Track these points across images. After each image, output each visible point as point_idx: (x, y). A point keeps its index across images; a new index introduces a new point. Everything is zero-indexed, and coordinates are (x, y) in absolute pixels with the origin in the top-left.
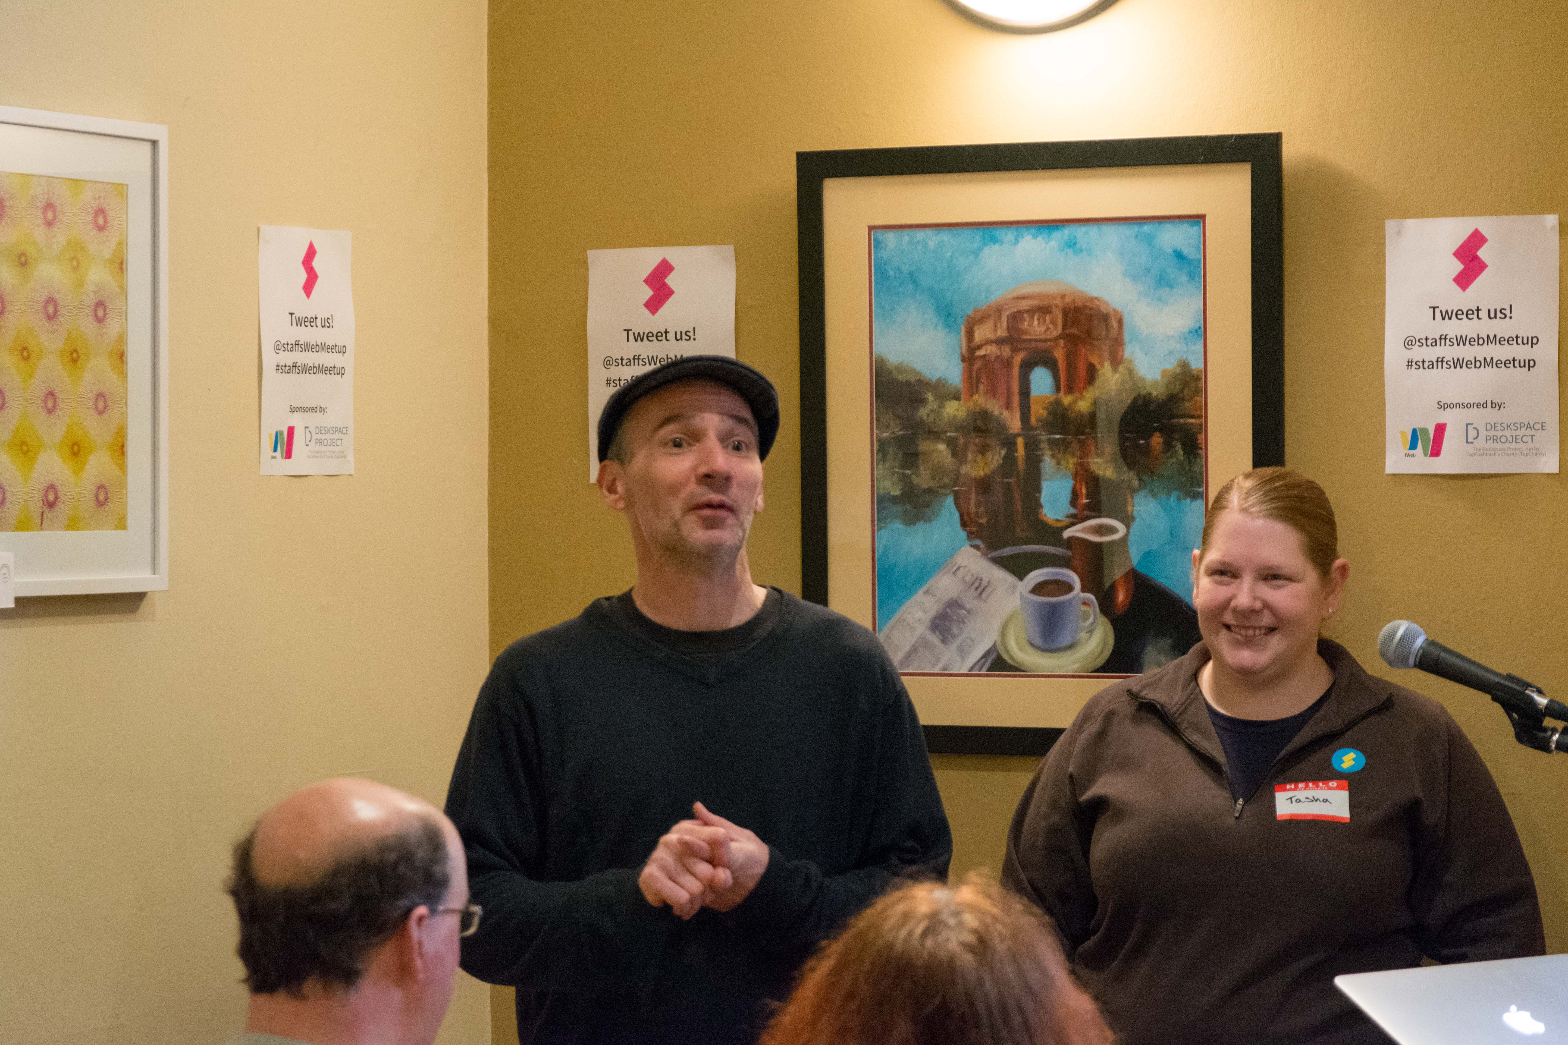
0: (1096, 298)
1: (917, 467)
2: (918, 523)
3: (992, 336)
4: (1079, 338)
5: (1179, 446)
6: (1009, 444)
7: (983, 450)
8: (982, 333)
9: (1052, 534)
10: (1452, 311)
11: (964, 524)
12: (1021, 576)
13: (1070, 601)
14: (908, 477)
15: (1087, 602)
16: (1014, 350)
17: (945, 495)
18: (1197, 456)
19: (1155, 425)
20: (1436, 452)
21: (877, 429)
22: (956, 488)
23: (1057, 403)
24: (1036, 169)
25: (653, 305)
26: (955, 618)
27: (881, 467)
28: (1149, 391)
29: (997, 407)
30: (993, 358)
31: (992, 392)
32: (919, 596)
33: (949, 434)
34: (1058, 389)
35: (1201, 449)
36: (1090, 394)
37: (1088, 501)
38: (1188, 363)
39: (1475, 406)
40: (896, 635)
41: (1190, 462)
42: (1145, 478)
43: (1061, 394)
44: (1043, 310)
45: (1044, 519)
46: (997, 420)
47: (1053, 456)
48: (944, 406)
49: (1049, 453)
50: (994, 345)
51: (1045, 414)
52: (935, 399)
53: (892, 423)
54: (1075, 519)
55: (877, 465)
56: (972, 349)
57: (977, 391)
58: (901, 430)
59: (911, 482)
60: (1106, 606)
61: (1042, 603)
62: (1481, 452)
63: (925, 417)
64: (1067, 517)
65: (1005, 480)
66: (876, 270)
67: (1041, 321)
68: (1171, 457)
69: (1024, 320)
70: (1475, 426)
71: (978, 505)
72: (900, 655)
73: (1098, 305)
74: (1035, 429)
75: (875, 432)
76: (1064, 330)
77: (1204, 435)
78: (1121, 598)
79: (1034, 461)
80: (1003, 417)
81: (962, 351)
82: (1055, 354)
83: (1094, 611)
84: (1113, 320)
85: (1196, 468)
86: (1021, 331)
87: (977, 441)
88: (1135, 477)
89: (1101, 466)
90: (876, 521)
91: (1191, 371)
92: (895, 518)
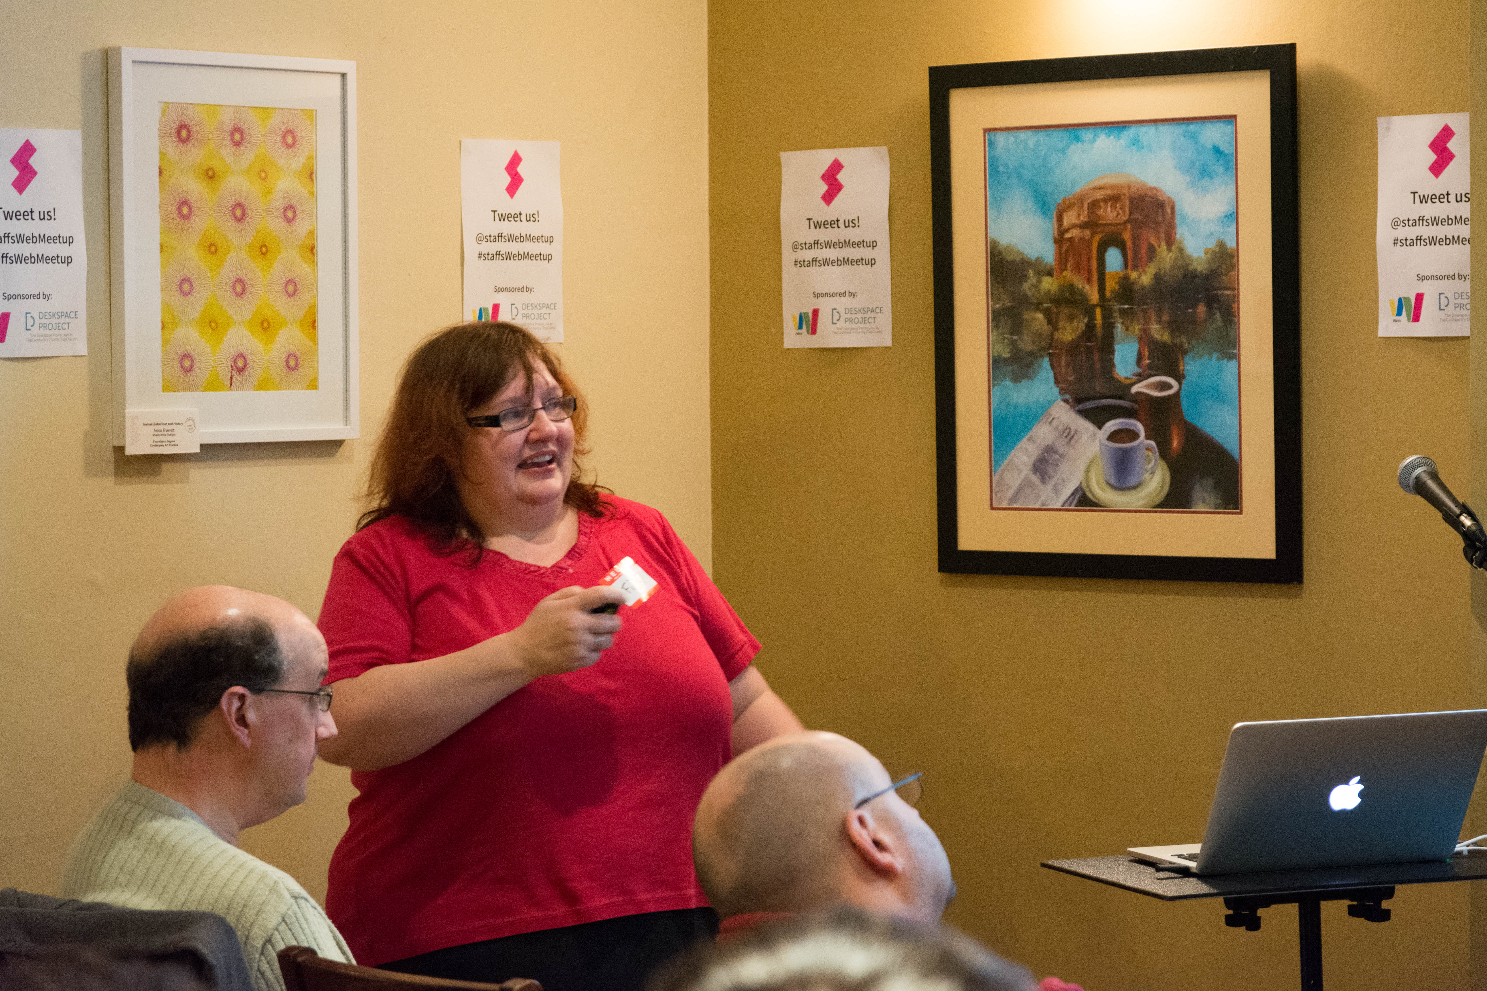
0: (1154, 188)
1: (1022, 333)
2: (1023, 381)
3: (1077, 222)
4: (1141, 222)
5: (1218, 314)
6: (1089, 311)
7: (1071, 318)
8: (1070, 219)
9: (1121, 390)
10: (1428, 195)
11: (1057, 382)
12: (1100, 426)
13: (1136, 448)
14: (1015, 341)
15: (1150, 447)
16: (1093, 234)
17: (1042, 357)
18: (1232, 322)
19: (1200, 296)
20: (1416, 318)
21: (992, 301)
22: (1051, 351)
23: (1126, 278)
24: (1108, 78)
25: (828, 197)
26: (1051, 461)
27: (994, 333)
28: (1195, 268)
30: (1077, 240)
31: (1078, 269)
32: (1024, 443)
33: (1045, 305)
34: (1126, 266)
35: (1235, 316)
36: (1151, 270)
37: (1149, 361)
38: (1225, 243)
39: (1446, 277)
40: (1008, 476)
41: (1226, 328)
42: (1194, 341)
43: (1129, 270)
44: (1114, 199)
45: (1117, 376)
46: (1081, 293)
47: (1123, 323)
48: (1041, 281)
49: (1120, 320)
50: (1078, 228)
51: (1117, 287)
52: (1034, 276)
53: (1002, 296)
54: (1141, 377)
55: (992, 332)
56: (1062, 232)
57: (1066, 269)
58: (1009, 302)
59: (1017, 346)
60: (1164, 451)
61: (1116, 449)
62: (1451, 318)
63: (1027, 291)
64: (1135, 375)
65: (1087, 344)
67: (1113, 208)
68: (1212, 324)
69: (1100, 207)
70: (1445, 295)
71: (1068, 366)
72: (1010, 493)
73: (1156, 194)
74: (1109, 300)
75: (990, 304)
76: (1130, 215)
77: (1237, 303)
78: (1175, 443)
79: (1109, 327)
80: (1085, 290)
81: (1054, 234)
82: (1124, 236)
83: (1154, 456)
84: (1168, 207)
85: (1231, 333)
86: (1099, 217)
87: (1066, 311)
88: (1185, 341)
89: (1159, 331)
90: (991, 379)
91: (1226, 249)
92: (1005, 377)
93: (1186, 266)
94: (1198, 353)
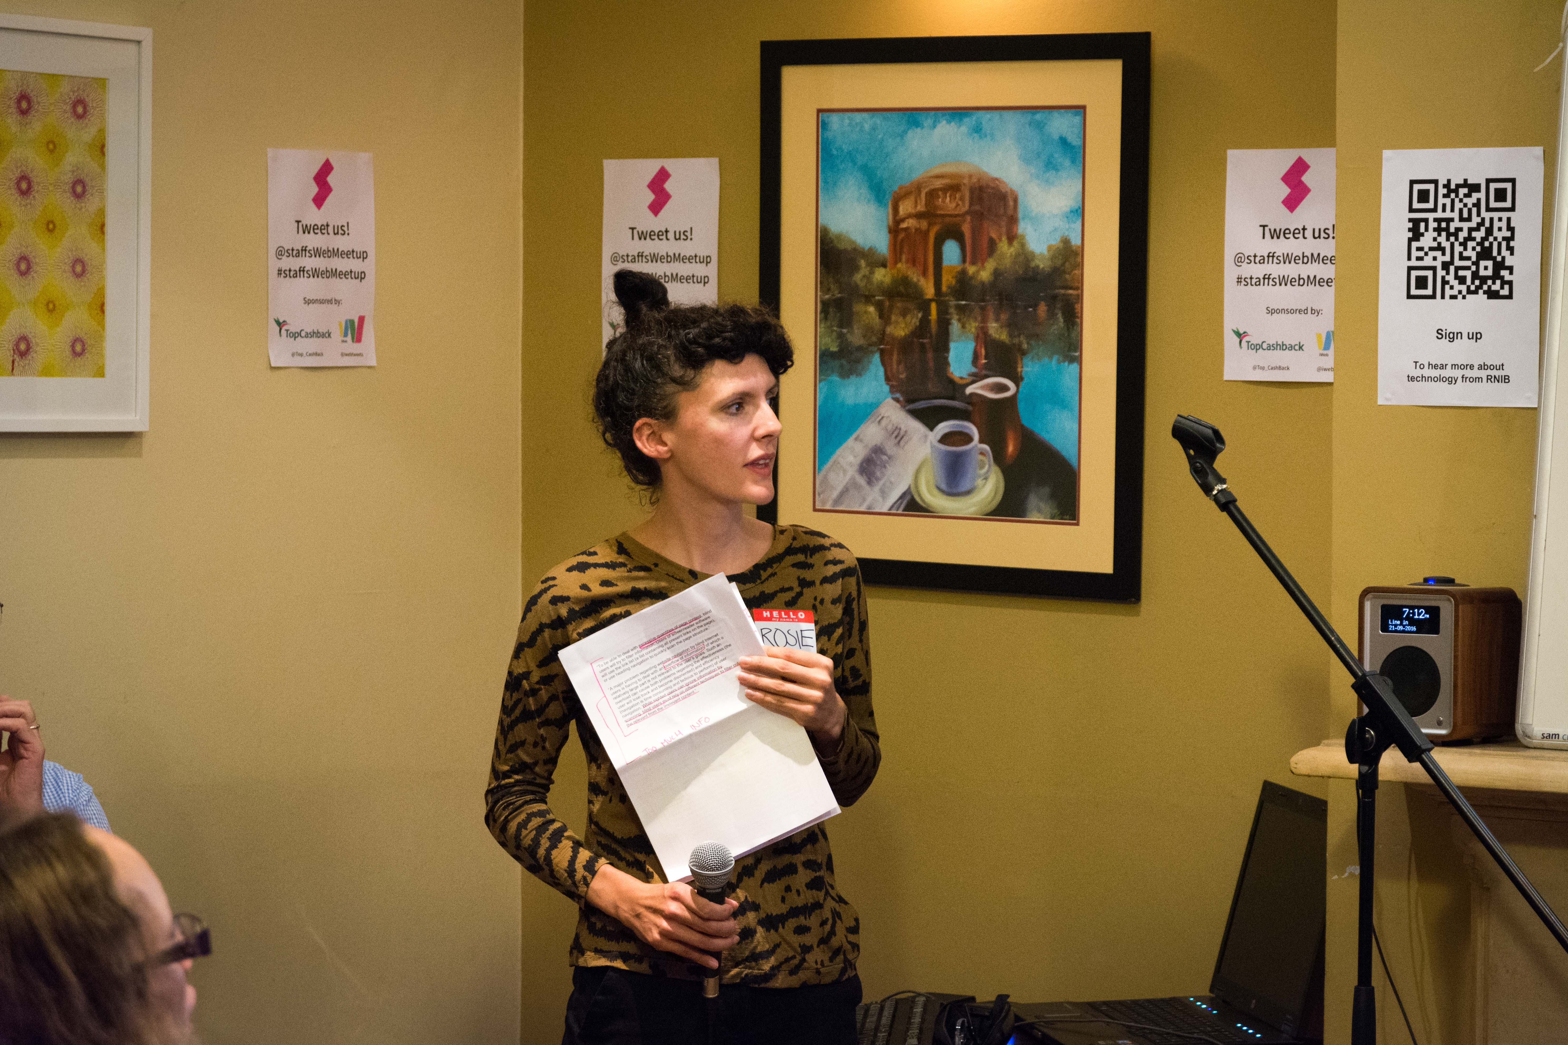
0: (997, 179)
1: (851, 326)
2: (851, 377)
3: (913, 211)
4: (982, 214)
5: (1060, 315)
6: (924, 306)
7: (904, 313)
8: (905, 208)
9: (957, 390)
11: (888, 379)
12: (931, 427)
13: (970, 451)
14: (844, 335)
15: (984, 452)
16: (930, 225)
17: (873, 352)
18: (1074, 324)
19: (1042, 294)
21: (821, 291)
22: (882, 347)
23: (963, 272)
24: (950, 60)
26: (878, 462)
27: (823, 325)
28: (1037, 264)
29: (915, 274)
30: (913, 230)
31: (913, 262)
32: (850, 442)
33: (877, 298)
34: (964, 261)
35: (1078, 317)
36: (990, 265)
37: (985, 360)
38: (1069, 240)
40: (832, 476)
41: (1068, 329)
42: (1033, 342)
43: (967, 265)
44: (954, 188)
45: (951, 376)
46: (916, 286)
47: (959, 320)
48: (874, 273)
49: (956, 317)
50: (915, 218)
51: (954, 281)
52: (866, 266)
53: (832, 286)
54: (976, 378)
55: (820, 324)
56: (897, 221)
57: (900, 260)
58: (840, 293)
59: (846, 340)
60: (999, 457)
61: (948, 452)
63: (859, 282)
64: (970, 375)
65: (921, 340)
66: (822, 149)
67: (953, 198)
68: (1053, 324)
69: (938, 197)
71: (899, 363)
72: (835, 494)
73: (997, 186)
74: (946, 295)
75: (819, 293)
76: (970, 207)
77: (1080, 304)
78: (1011, 448)
79: (944, 324)
80: (920, 284)
81: (888, 222)
82: (963, 229)
83: (988, 460)
84: (1010, 199)
85: (1073, 335)
86: (937, 207)
87: (899, 305)
88: (1024, 341)
89: (997, 330)
90: (818, 374)
91: (1071, 247)
92: (833, 372)
93: (1027, 262)
94: (1037, 354)
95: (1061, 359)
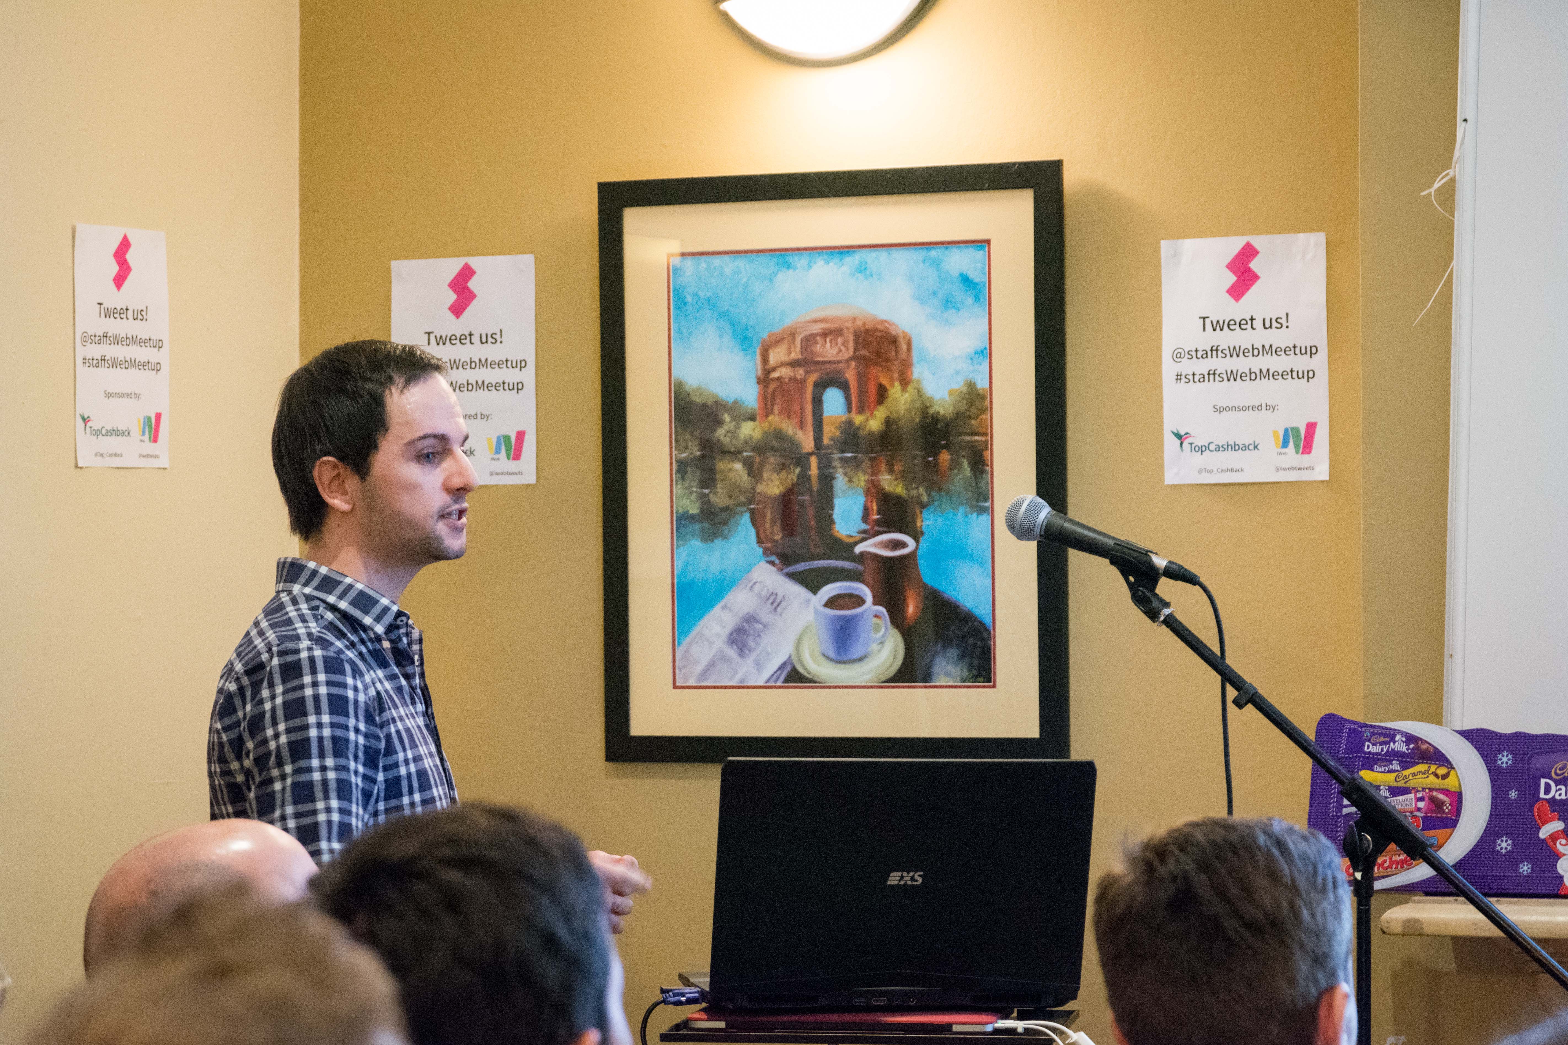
0: (886, 321)
1: (715, 486)
2: (715, 540)
3: (787, 359)
4: (871, 359)
5: (966, 464)
6: (803, 461)
7: (778, 469)
8: (777, 356)
9: (844, 549)
11: (760, 541)
12: (815, 591)
13: (861, 615)
14: (706, 495)
15: (878, 614)
16: (807, 373)
17: (742, 513)
18: (983, 472)
19: (943, 442)
21: (676, 450)
22: (752, 506)
23: (850, 423)
24: (830, 196)
26: (751, 632)
27: (679, 486)
28: (937, 411)
29: (791, 427)
30: (787, 380)
31: (787, 413)
32: (717, 611)
34: (849, 410)
35: (987, 465)
36: (881, 414)
37: (878, 517)
38: (974, 383)
40: (695, 650)
41: (976, 478)
42: (934, 494)
43: (853, 414)
44: (834, 333)
45: (837, 535)
46: (791, 439)
47: (845, 474)
48: (740, 427)
49: (841, 471)
50: (789, 367)
51: (837, 433)
52: (731, 421)
53: (690, 444)
54: (867, 535)
55: (676, 485)
56: (767, 372)
57: (772, 412)
58: (699, 450)
59: (709, 501)
60: (897, 618)
61: (835, 616)
63: (722, 437)
64: (859, 532)
65: (799, 497)
67: (834, 343)
68: (958, 473)
69: (817, 343)
71: (773, 523)
72: (699, 669)
73: (887, 328)
74: (827, 448)
75: (674, 452)
76: (855, 352)
77: (989, 451)
78: (911, 609)
79: (827, 480)
80: (796, 437)
81: (757, 373)
82: (847, 375)
83: (885, 624)
84: (902, 342)
85: (983, 484)
86: (814, 354)
87: (772, 460)
88: (924, 493)
89: (891, 483)
90: (675, 539)
91: (977, 390)
92: (693, 537)
93: (924, 409)
94: (940, 506)
95: (968, 510)
